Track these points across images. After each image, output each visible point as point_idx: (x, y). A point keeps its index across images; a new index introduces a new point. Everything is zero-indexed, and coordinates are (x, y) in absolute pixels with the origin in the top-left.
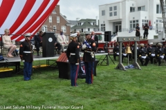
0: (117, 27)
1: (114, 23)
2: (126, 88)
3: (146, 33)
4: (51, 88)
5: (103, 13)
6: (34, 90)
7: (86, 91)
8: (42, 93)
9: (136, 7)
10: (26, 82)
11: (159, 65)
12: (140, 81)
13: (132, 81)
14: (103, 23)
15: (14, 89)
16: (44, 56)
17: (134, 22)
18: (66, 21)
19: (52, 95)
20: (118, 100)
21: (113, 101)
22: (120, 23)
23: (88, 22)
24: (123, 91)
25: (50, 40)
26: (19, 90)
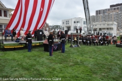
3: (81, 32)
5: (63, 23)
9: (76, 21)
16: (38, 40)
19: (40, 61)
20: (74, 65)
21: (71, 66)
23: (57, 27)
25: (41, 33)
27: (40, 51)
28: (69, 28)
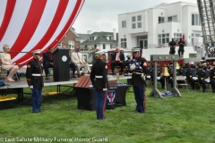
0: (141, 42)
1: (138, 37)
2: (170, 121)
3: (181, 50)
4: (71, 122)
5: (124, 24)
6: (49, 126)
7: (118, 125)
8: (61, 129)
9: (165, 16)
10: (36, 114)
11: (204, 91)
12: (186, 113)
13: (174, 113)
14: (123, 38)
15: (21, 124)
16: (56, 80)
17: (163, 35)
18: (74, 35)
19: (75, 131)
20: (165, 138)
21: (158, 139)
22: (146, 37)
23: (103, 37)
24: (167, 126)
25: (64, 59)
26: (28, 125)
27: (66, 108)
28: (142, 41)
